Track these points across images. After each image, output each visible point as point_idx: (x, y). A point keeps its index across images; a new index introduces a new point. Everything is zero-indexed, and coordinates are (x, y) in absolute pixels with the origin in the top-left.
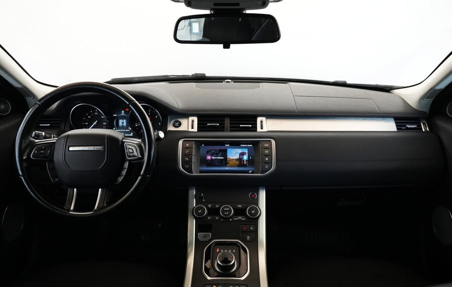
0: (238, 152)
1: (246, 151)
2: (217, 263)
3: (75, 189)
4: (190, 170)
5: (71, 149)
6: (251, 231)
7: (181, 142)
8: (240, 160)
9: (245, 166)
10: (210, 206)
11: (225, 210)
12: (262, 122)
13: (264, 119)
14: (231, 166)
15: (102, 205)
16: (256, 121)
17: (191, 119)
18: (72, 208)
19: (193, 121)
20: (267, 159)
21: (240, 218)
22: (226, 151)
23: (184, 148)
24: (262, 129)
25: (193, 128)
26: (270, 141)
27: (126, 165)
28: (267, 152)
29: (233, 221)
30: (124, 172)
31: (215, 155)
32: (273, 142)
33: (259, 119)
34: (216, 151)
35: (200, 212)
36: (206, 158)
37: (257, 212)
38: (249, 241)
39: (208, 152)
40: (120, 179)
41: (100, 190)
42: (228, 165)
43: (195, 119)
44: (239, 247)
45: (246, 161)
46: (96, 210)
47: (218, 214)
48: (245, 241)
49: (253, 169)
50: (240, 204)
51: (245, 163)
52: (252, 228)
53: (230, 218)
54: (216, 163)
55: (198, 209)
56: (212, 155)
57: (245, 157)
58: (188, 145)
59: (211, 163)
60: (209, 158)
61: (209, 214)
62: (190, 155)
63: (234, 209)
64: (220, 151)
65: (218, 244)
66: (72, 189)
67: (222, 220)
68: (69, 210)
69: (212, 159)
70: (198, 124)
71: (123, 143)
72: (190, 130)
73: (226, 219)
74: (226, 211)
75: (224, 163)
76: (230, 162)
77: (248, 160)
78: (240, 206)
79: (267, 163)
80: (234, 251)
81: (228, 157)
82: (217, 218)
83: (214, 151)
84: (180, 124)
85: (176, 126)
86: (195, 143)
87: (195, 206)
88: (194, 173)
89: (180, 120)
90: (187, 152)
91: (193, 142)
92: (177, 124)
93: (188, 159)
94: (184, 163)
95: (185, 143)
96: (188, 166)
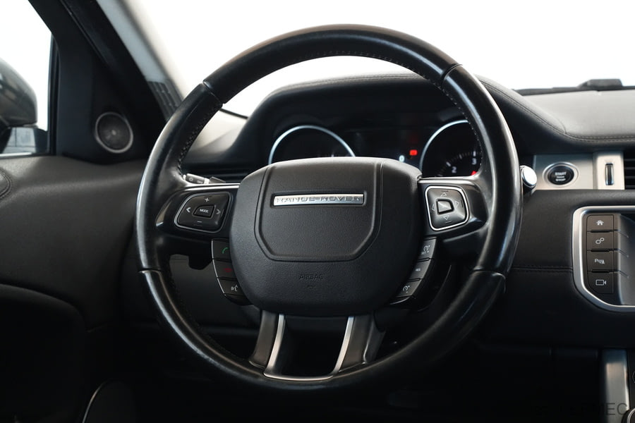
3: (281, 318)
4: (611, 295)
5: (279, 201)
7: (578, 216)
15: (356, 359)
17: (602, 161)
18: (272, 363)
19: (609, 166)
23: (588, 231)
25: (610, 183)
27: (430, 249)
30: (422, 270)
40: (410, 289)
41: (350, 321)
43: (617, 161)
46: (338, 373)
58: (600, 223)
62: (609, 250)
66: (273, 317)
68: (263, 368)
70: (626, 173)
71: (421, 188)
72: (602, 185)
84: (569, 176)
85: (557, 180)
86: (622, 218)
87: (628, 408)
88: (622, 303)
89: (569, 165)
90: (600, 241)
91: (618, 216)
92: (560, 176)
93: (603, 262)
94: (590, 272)
95: (592, 218)
96: (605, 283)
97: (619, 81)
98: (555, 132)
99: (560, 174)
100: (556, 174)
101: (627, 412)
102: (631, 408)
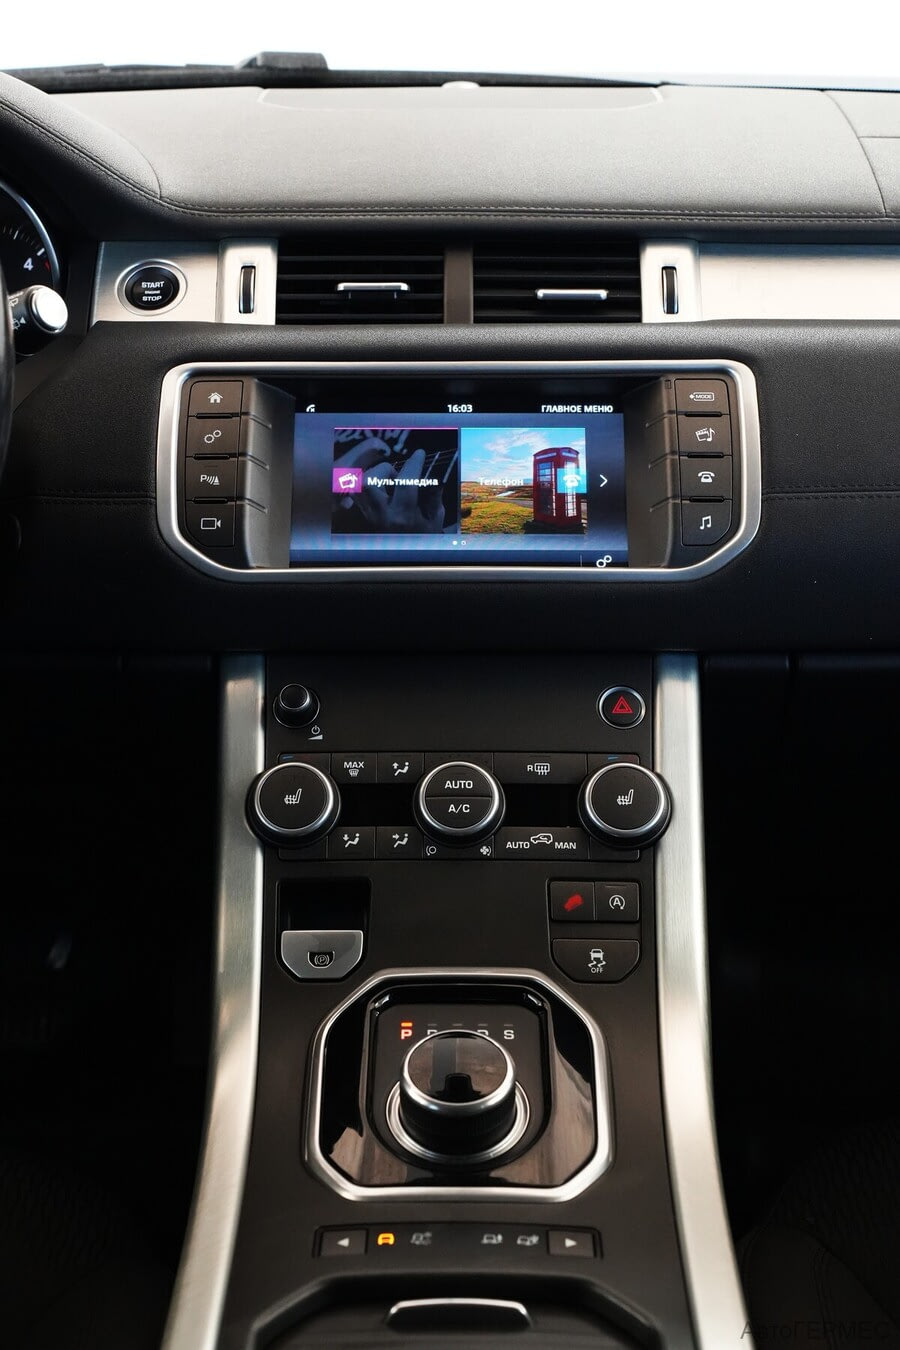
0: (526, 447)
1: (576, 440)
2: (404, 1095)
4: (230, 547)
6: (614, 919)
7: (173, 383)
8: (541, 493)
9: (571, 527)
10: (354, 768)
11: (452, 793)
12: (669, 271)
13: (680, 256)
14: (486, 530)
16: (636, 268)
17: (237, 256)
19: (248, 270)
20: (706, 478)
21: (543, 837)
22: (448, 442)
23: (193, 416)
24: (671, 308)
25: (247, 308)
26: (724, 372)
28: (705, 434)
29: (503, 857)
31: (386, 466)
32: (745, 379)
33: (653, 259)
34: (392, 442)
35: (291, 800)
36: (329, 481)
37: (647, 799)
38: (598, 980)
39: (341, 449)
42: (467, 522)
43: (264, 259)
44: (538, 1011)
45: (579, 497)
47: (406, 815)
48: (575, 976)
49: (622, 546)
50: (540, 753)
51: (571, 511)
52: (617, 901)
53: (482, 836)
54: (393, 514)
55: (278, 786)
56: (366, 465)
57: (572, 480)
58: (215, 398)
59: (362, 513)
60: (347, 480)
61: (349, 816)
62: (229, 456)
63: (507, 788)
64: (417, 439)
65: (405, 994)
67: (430, 851)
69: (367, 491)
72: (233, 315)
73: (460, 846)
74: (460, 795)
75: (442, 510)
76: (478, 509)
77: (592, 496)
78: (542, 769)
79: (706, 499)
80: (509, 1035)
81: (467, 474)
82: (401, 840)
83: (378, 444)
84: (170, 291)
85: (145, 299)
86: (260, 388)
87: (260, 769)
88: (252, 564)
89: (171, 265)
90: (212, 437)
91: (252, 384)
92: (152, 289)
93: (217, 481)
94: (192, 501)
95: (201, 387)
96: (219, 524)
97: (321, 59)
98: (136, 195)
99: (153, 285)
100: (144, 285)
101: (261, 775)
102: (267, 768)
